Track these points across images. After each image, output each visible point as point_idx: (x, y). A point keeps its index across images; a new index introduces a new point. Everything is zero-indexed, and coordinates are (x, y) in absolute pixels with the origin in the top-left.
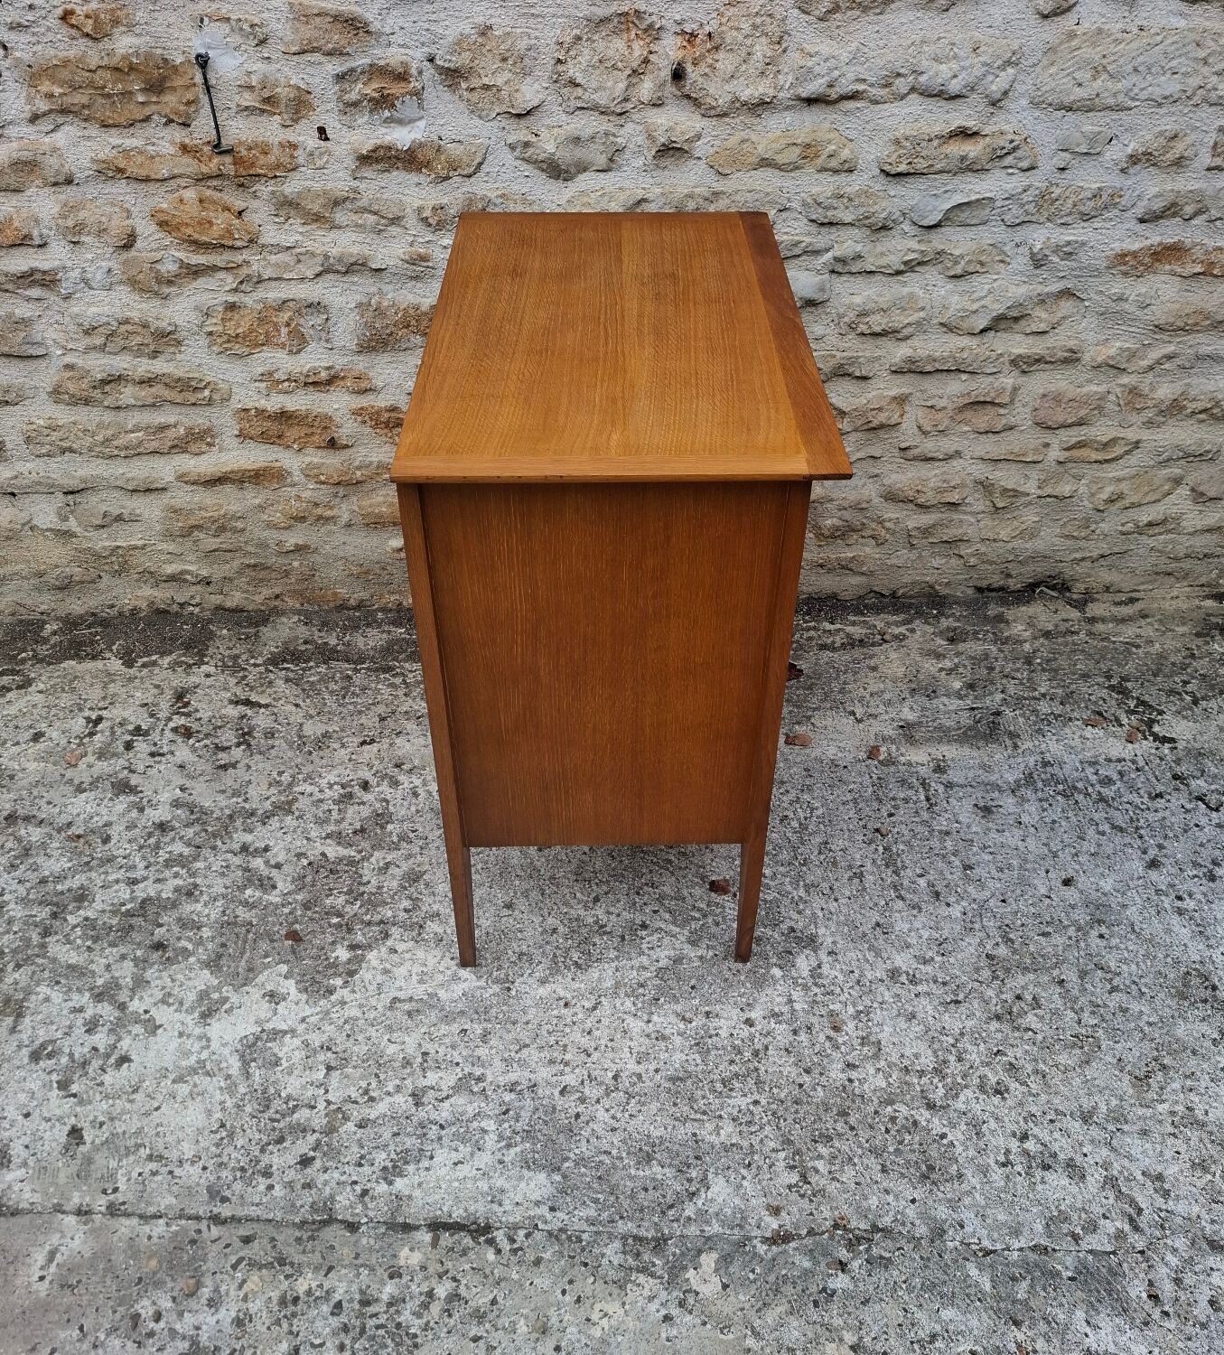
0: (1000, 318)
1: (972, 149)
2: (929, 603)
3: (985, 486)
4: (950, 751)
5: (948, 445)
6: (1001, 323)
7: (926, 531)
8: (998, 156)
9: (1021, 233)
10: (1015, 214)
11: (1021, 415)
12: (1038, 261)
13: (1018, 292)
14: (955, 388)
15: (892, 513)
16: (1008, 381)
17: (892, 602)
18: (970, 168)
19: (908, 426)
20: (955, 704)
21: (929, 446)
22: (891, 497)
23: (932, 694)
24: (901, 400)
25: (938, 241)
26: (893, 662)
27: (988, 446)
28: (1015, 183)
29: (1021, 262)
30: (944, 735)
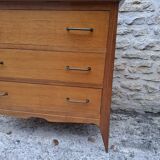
0: (148, 46)
1: (139, 6)
2: (134, 113)
3: (146, 87)
4: (136, 151)
5: (136, 76)
6: (148, 48)
7: (132, 96)
8: (145, 8)
9: (152, 27)
10: (150, 22)
11: (153, 70)
12: (156, 33)
13: (152, 40)
14: (137, 62)
15: (123, 90)
16: (150, 61)
17: (124, 112)
18: (138, 10)
19: (126, 70)
20: (138, 137)
21: (132, 76)
22: (123, 87)
23: (132, 134)
24: (125, 64)
25: (132, 28)
26: (123, 125)
27: (146, 77)
28: (149, 14)
29: (152, 33)
30: (134, 145)
